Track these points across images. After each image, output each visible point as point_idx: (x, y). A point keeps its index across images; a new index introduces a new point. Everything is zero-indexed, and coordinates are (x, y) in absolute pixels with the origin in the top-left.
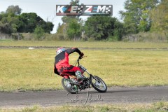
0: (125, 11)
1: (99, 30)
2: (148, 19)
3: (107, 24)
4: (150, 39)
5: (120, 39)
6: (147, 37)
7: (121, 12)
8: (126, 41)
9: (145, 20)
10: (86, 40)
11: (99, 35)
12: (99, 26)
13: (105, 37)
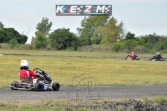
0: (82, 28)
1: (60, 42)
2: (99, 34)
3: (66, 38)
4: (100, 50)
5: (76, 49)
6: (97, 49)
7: (78, 29)
8: (81, 51)
9: (97, 35)
10: (49, 49)
11: (60, 46)
12: (60, 39)
13: (64, 47)
